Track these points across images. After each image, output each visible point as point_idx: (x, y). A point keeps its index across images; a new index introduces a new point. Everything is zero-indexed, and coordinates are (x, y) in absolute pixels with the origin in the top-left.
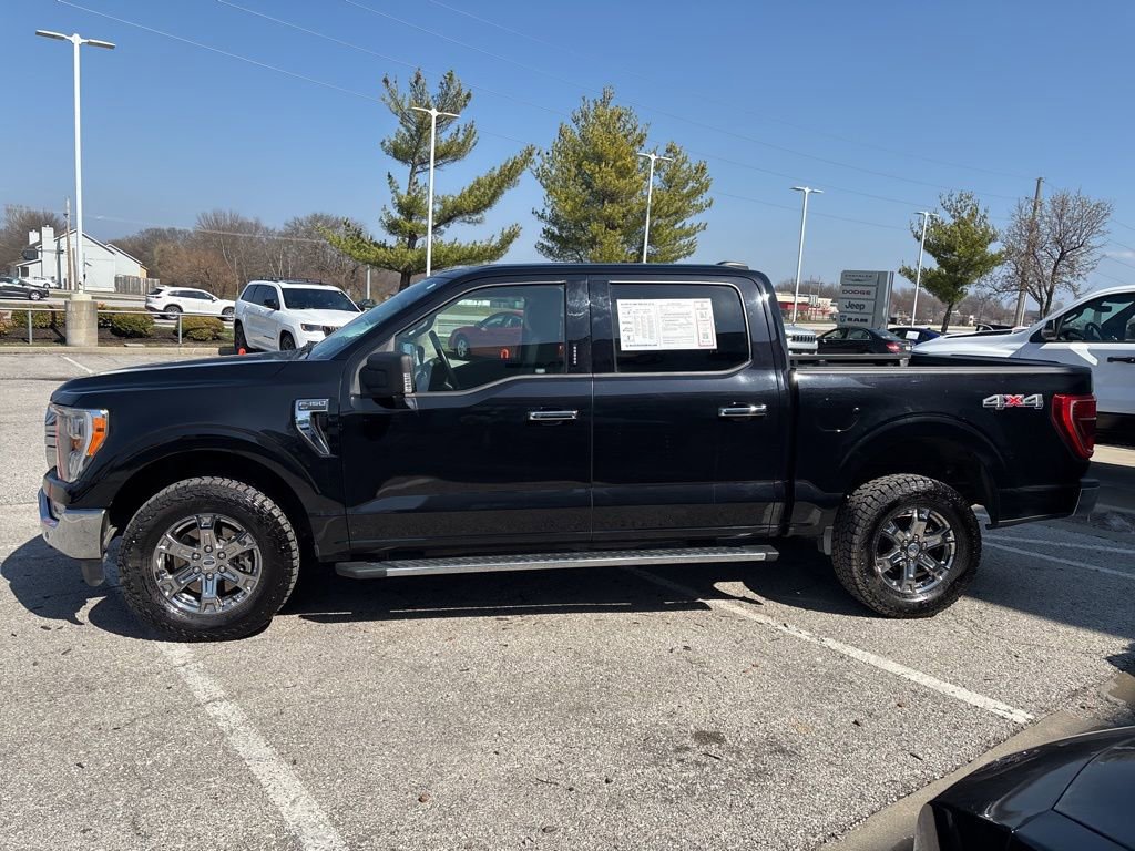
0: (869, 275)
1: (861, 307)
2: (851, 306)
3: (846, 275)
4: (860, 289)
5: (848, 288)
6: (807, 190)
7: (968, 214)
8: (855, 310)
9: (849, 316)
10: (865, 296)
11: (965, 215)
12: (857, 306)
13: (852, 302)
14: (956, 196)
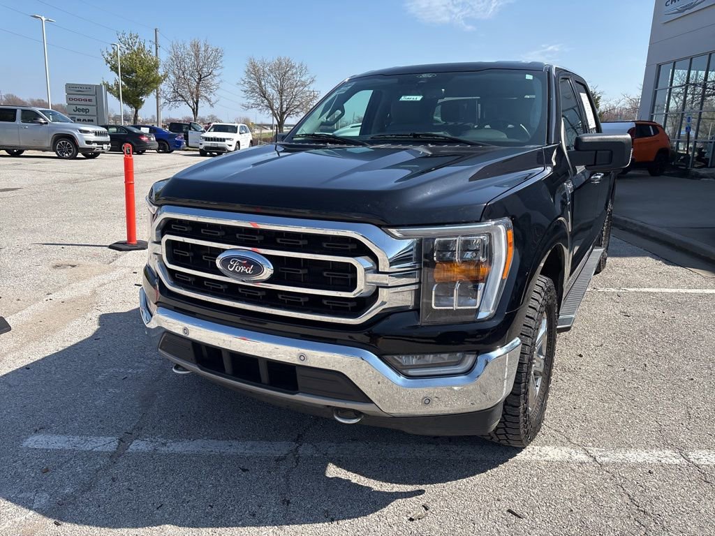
0: (89, 87)
1: (86, 111)
2: (78, 110)
3: (69, 87)
4: (83, 97)
5: (74, 97)
6: (44, 19)
7: (138, 49)
8: (81, 113)
9: (77, 117)
10: (88, 103)
11: (135, 48)
12: (83, 110)
13: (78, 107)
14: (127, 36)
